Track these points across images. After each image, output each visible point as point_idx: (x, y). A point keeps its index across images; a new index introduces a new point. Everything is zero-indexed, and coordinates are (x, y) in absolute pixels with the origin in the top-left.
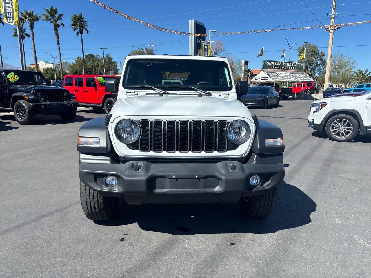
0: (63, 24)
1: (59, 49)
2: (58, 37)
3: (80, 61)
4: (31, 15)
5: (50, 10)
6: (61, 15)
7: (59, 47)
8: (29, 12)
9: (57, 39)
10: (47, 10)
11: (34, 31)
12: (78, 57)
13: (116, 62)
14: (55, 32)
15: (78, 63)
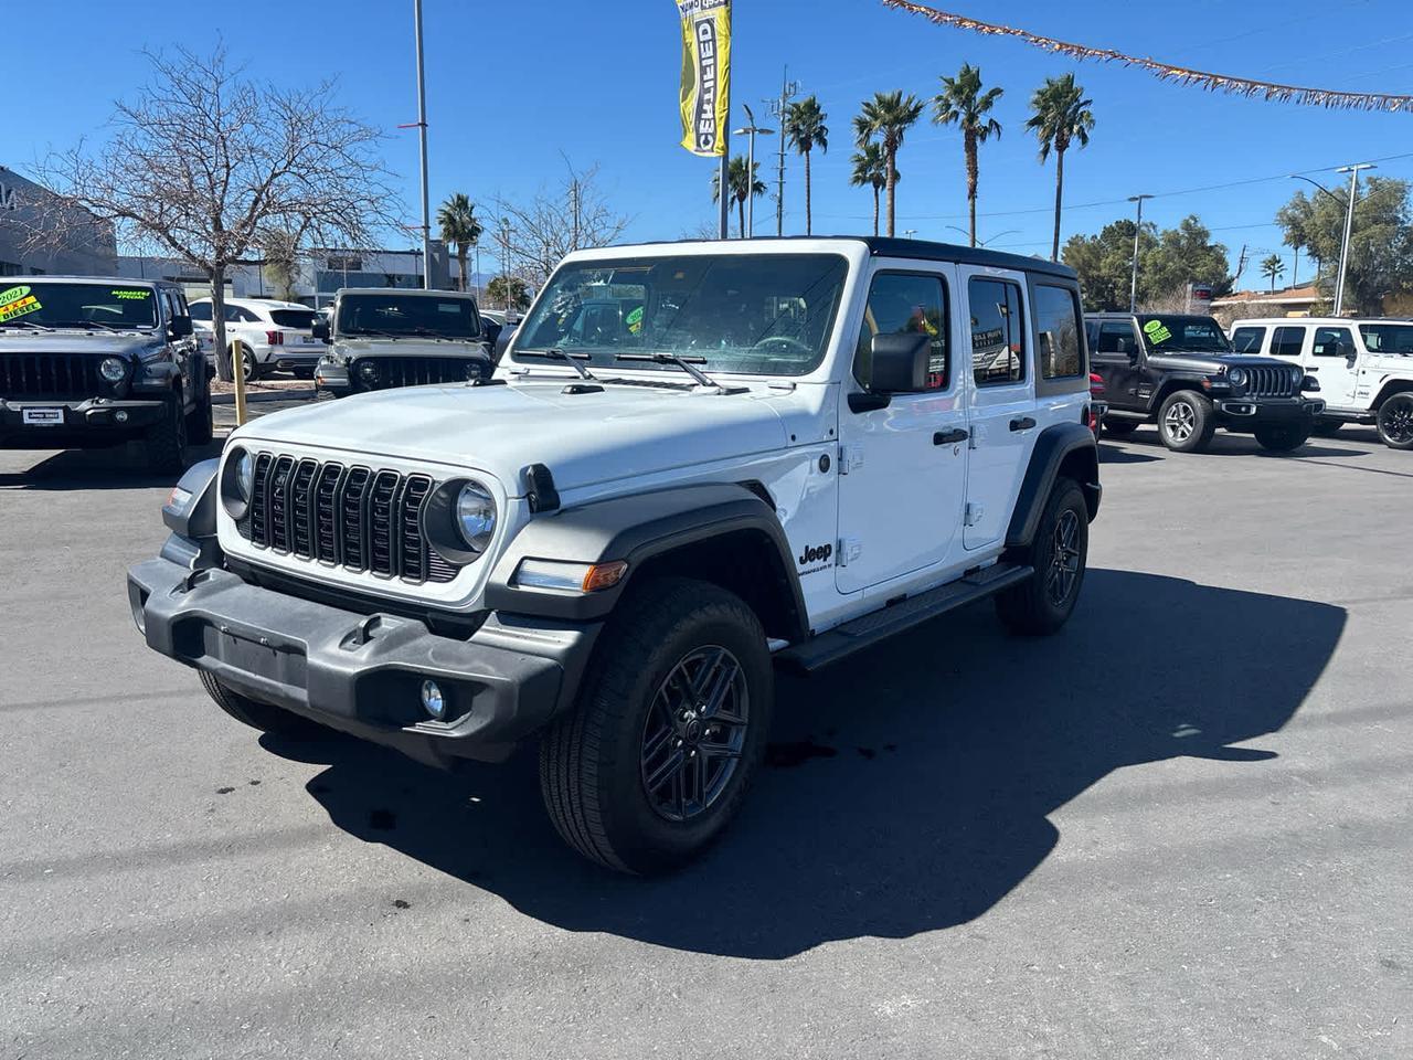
0: (996, 124)
1: (973, 211)
2: (974, 173)
3: (1078, 252)
4: (890, 106)
5: (957, 81)
6: (997, 91)
7: (974, 206)
8: (888, 96)
9: (969, 179)
10: (951, 82)
11: (896, 160)
12: (1077, 236)
13: (1222, 247)
14: (965, 154)
15: (1073, 258)
